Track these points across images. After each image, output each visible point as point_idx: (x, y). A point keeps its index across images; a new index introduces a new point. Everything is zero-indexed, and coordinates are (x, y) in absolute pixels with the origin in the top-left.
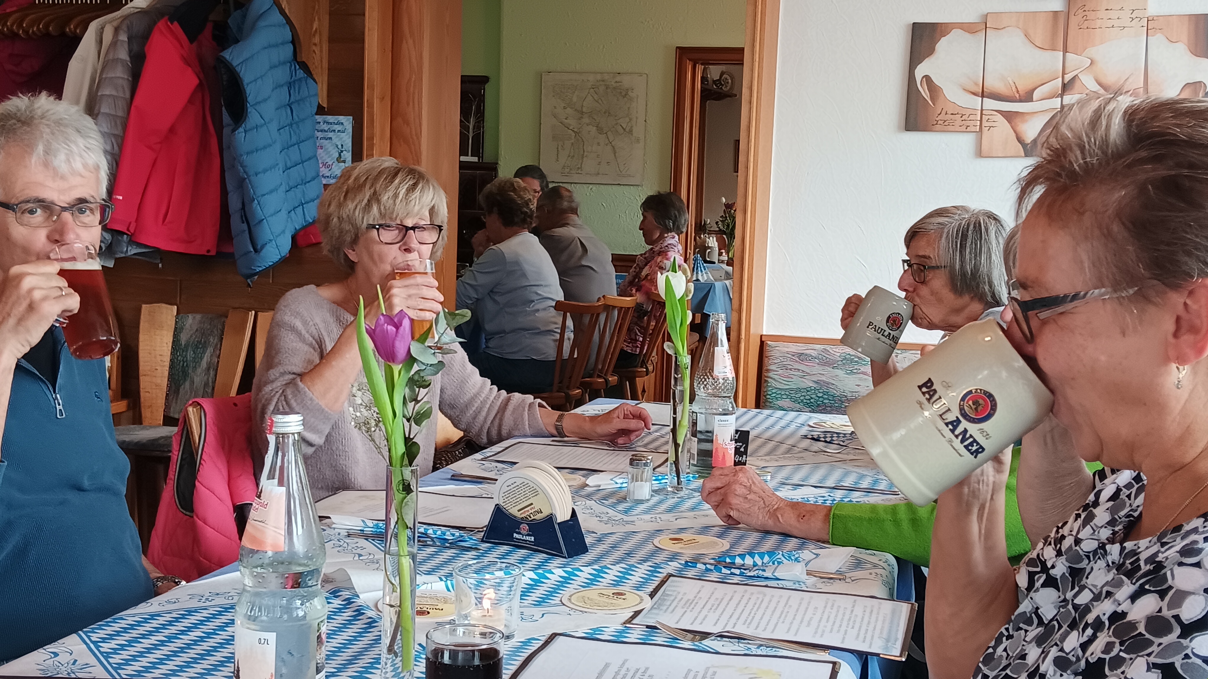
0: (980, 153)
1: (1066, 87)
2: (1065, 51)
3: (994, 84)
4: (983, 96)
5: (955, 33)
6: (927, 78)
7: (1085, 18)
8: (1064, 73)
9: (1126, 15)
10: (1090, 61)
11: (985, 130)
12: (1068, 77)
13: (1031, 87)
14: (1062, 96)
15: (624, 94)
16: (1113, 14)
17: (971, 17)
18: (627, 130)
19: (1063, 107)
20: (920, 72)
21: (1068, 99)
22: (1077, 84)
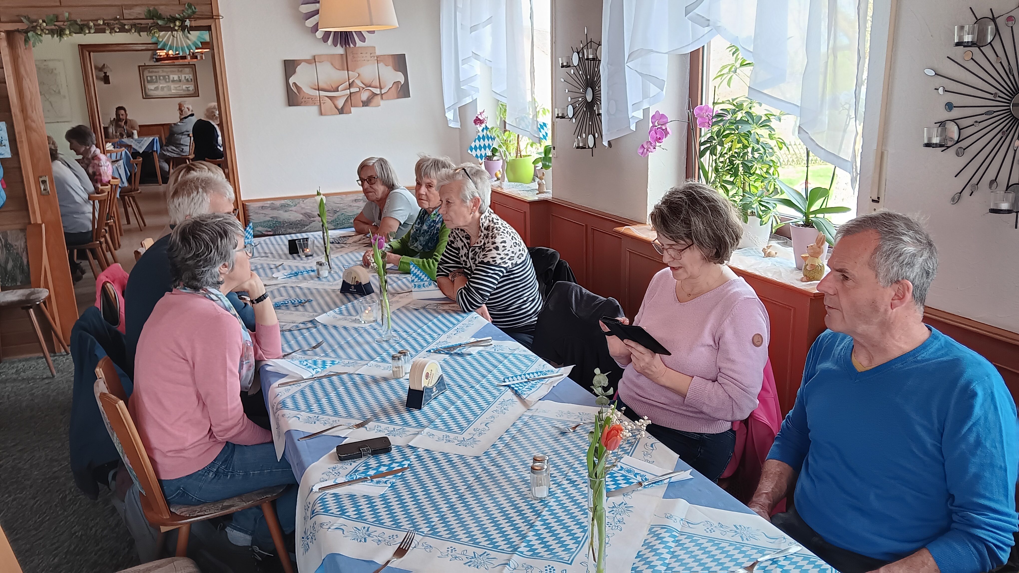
0: (321, 114)
1: (350, 85)
2: (348, 71)
3: (322, 85)
4: (319, 90)
5: (303, 63)
6: (295, 83)
7: (354, 57)
8: (349, 80)
9: (368, 55)
10: (357, 75)
11: (322, 104)
12: (351, 81)
13: (337, 86)
14: (349, 89)
15: (51, 71)
16: (364, 55)
17: (308, 57)
18: (57, 91)
19: (350, 93)
20: (291, 81)
21: (353, 90)
22: (354, 84)
